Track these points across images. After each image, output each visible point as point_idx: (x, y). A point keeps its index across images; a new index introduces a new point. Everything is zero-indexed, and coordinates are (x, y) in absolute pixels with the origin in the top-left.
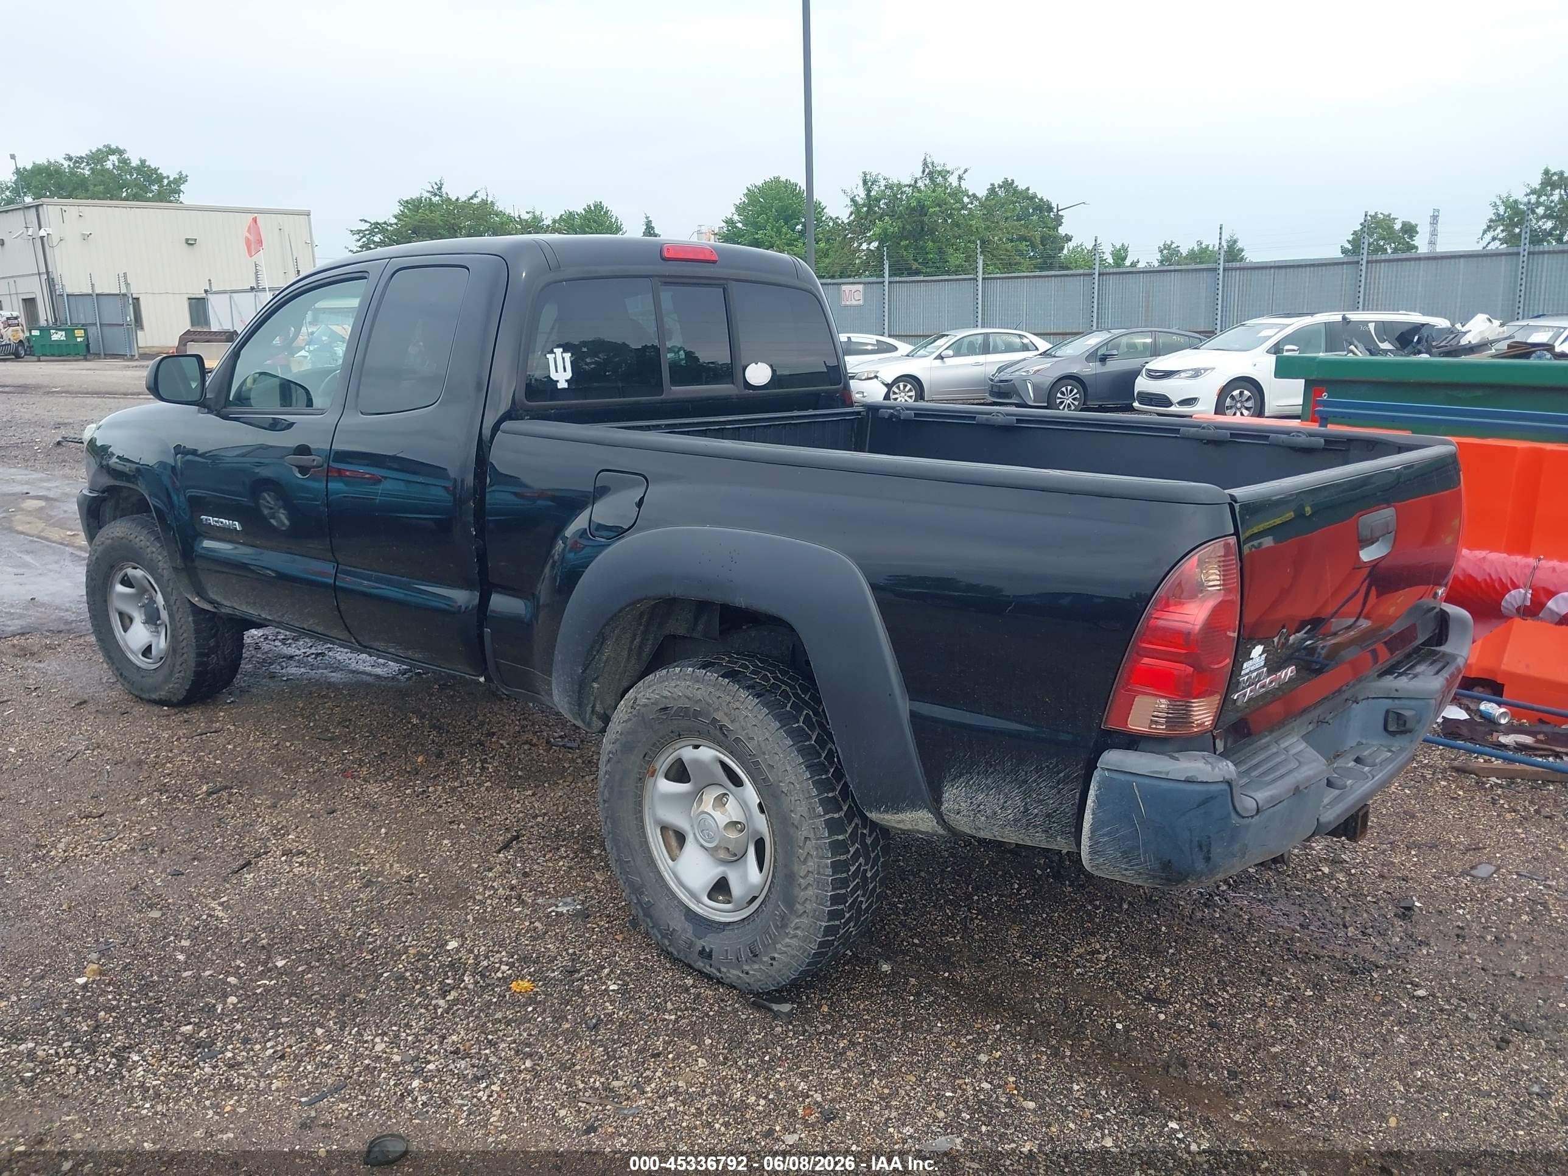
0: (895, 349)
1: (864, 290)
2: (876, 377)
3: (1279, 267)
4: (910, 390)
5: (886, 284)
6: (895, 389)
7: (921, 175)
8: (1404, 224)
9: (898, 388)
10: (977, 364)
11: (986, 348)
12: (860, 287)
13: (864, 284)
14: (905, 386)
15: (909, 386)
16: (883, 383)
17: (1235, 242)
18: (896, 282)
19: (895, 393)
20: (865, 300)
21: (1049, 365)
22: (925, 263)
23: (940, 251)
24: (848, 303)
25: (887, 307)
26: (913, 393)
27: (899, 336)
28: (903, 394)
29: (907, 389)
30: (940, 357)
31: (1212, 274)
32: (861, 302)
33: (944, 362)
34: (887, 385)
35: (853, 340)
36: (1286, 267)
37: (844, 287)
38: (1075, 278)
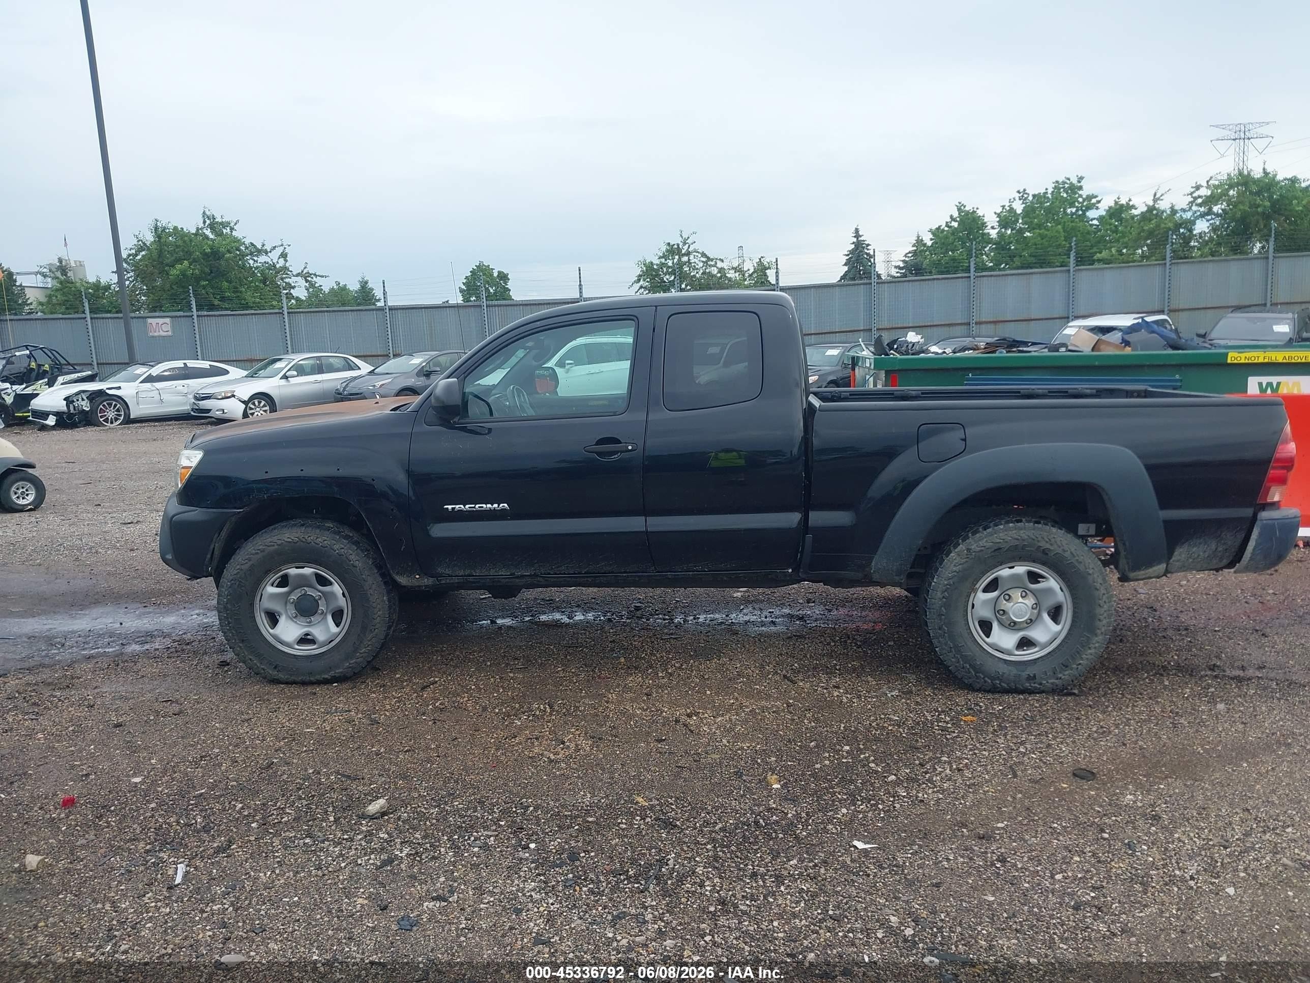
0: (227, 372)
1: (172, 322)
2: (233, 396)
3: (526, 305)
4: (264, 406)
5: (195, 317)
6: (251, 405)
7: (202, 225)
8: (499, 272)
9: (254, 404)
10: (316, 382)
11: (319, 368)
12: (168, 320)
13: (171, 317)
14: (260, 403)
15: (263, 403)
16: (240, 401)
17: (366, 283)
18: (205, 316)
19: (251, 409)
20: (173, 332)
21: (390, 380)
22: (223, 299)
23: (236, 290)
24: (156, 334)
25: (198, 337)
26: (267, 408)
27: (225, 361)
28: (258, 409)
29: (262, 404)
30: (285, 377)
31: (478, 309)
32: (170, 333)
33: (289, 381)
34: (244, 402)
35: (188, 365)
36: (530, 305)
37: (150, 320)
38: (368, 312)
